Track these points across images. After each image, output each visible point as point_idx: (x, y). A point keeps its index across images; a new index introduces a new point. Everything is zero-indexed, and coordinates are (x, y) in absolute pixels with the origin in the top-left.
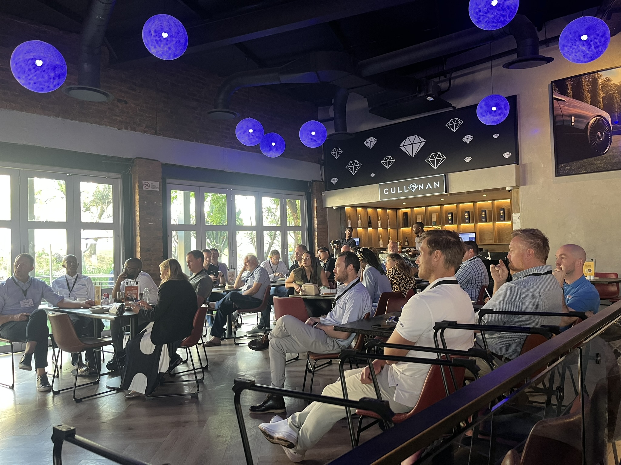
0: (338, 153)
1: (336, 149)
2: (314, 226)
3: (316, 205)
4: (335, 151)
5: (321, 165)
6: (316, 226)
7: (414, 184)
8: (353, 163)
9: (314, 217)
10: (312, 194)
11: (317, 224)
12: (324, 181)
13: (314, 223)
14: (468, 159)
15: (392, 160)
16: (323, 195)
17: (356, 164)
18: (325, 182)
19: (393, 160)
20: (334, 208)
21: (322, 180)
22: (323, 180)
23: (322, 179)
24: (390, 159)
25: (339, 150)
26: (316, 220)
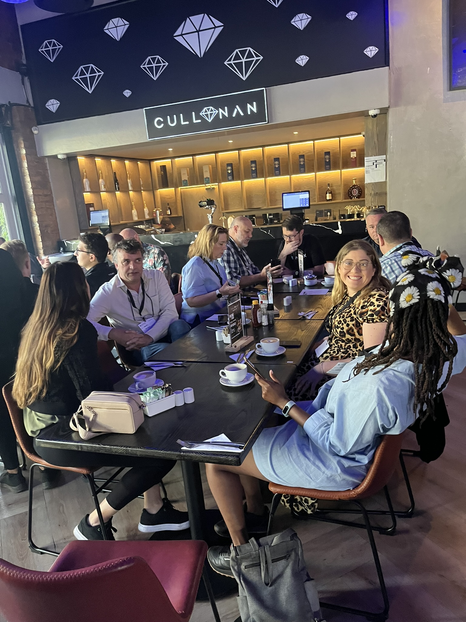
0: (54, 51)
1: (49, 43)
2: (26, 192)
3: (24, 152)
4: (46, 46)
5: (23, 74)
6: (30, 192)
7: (211, 107)
8: (87, 69)
9: (23, 176)
10: (12, 131)
11: (33, 188)
12: (32, 105)
13: (25, 187)
14: (302, 60)
15: (163, 64)
16: (35, 132)
17: (93, 71)
18: (35, 108)
19: (164, 62)
20: (60, 157)
21: (27, 105)
22: (30, 104)
23: (28, 101)
24: (159, 62)
25: (54, 45)
26: (29, 180)
